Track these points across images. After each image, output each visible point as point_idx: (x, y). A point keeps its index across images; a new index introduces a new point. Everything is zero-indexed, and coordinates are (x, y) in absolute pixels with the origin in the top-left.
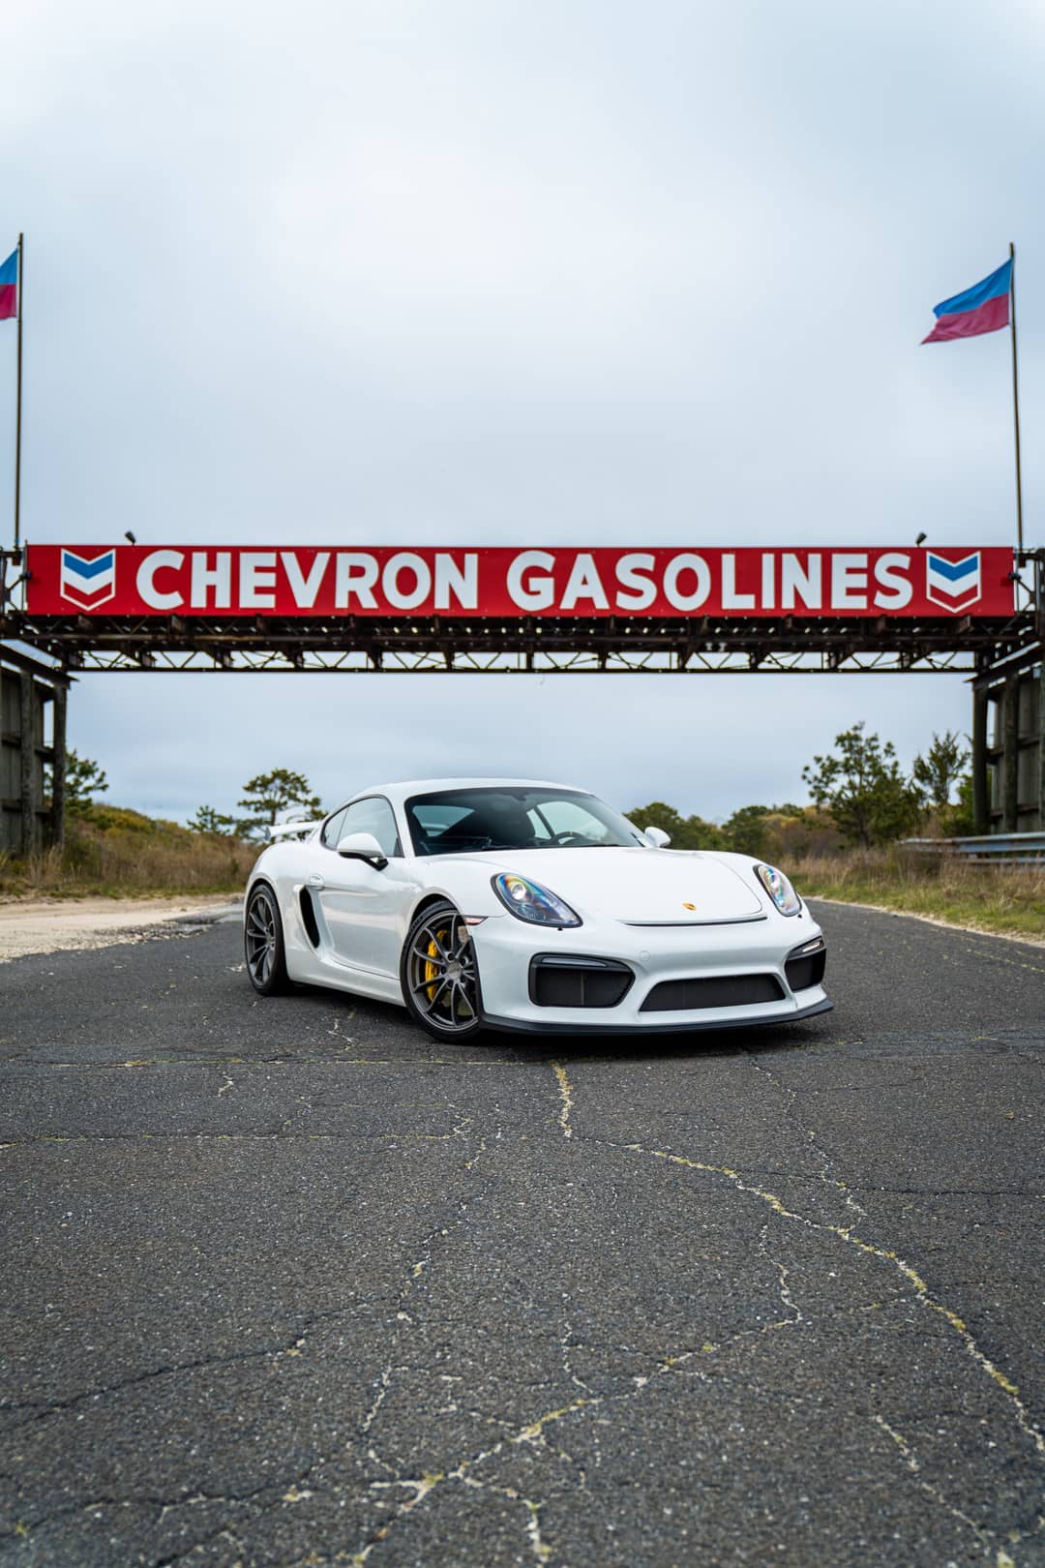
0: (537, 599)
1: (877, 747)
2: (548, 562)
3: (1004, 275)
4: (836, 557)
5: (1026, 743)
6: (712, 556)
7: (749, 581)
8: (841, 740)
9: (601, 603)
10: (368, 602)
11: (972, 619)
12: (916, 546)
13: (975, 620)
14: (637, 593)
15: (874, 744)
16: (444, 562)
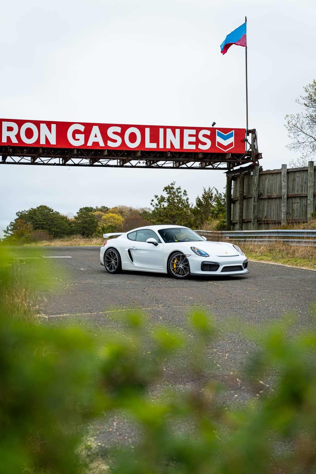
0: (78, 142)
1: (180, 192)
2: (82, 128)
3: (243, 27)
4: (185, 130)
5: (246, 197)
6: (141, 128)
7: (154, 138)
8: (166, 189)
9: (102, 144)
10: (15, 141)
11: (232, 154)
12: (212, 127)
13: (232, 155)
14: (115, 141)
15: (179, 190)
16: (43, 126)
